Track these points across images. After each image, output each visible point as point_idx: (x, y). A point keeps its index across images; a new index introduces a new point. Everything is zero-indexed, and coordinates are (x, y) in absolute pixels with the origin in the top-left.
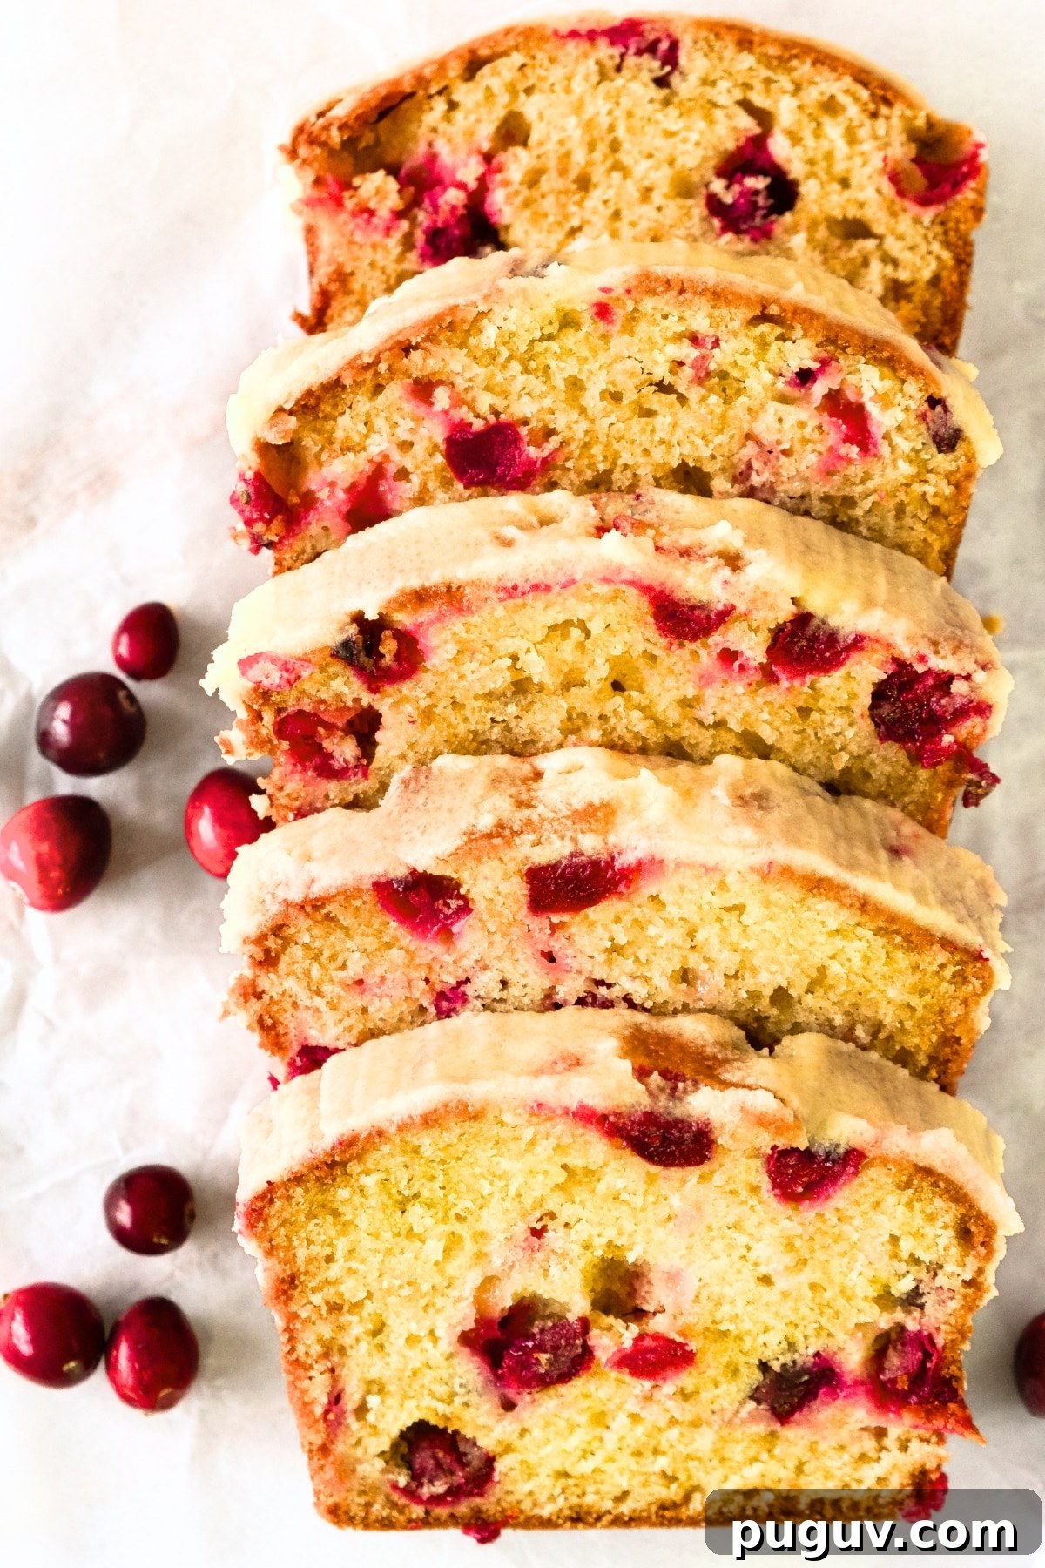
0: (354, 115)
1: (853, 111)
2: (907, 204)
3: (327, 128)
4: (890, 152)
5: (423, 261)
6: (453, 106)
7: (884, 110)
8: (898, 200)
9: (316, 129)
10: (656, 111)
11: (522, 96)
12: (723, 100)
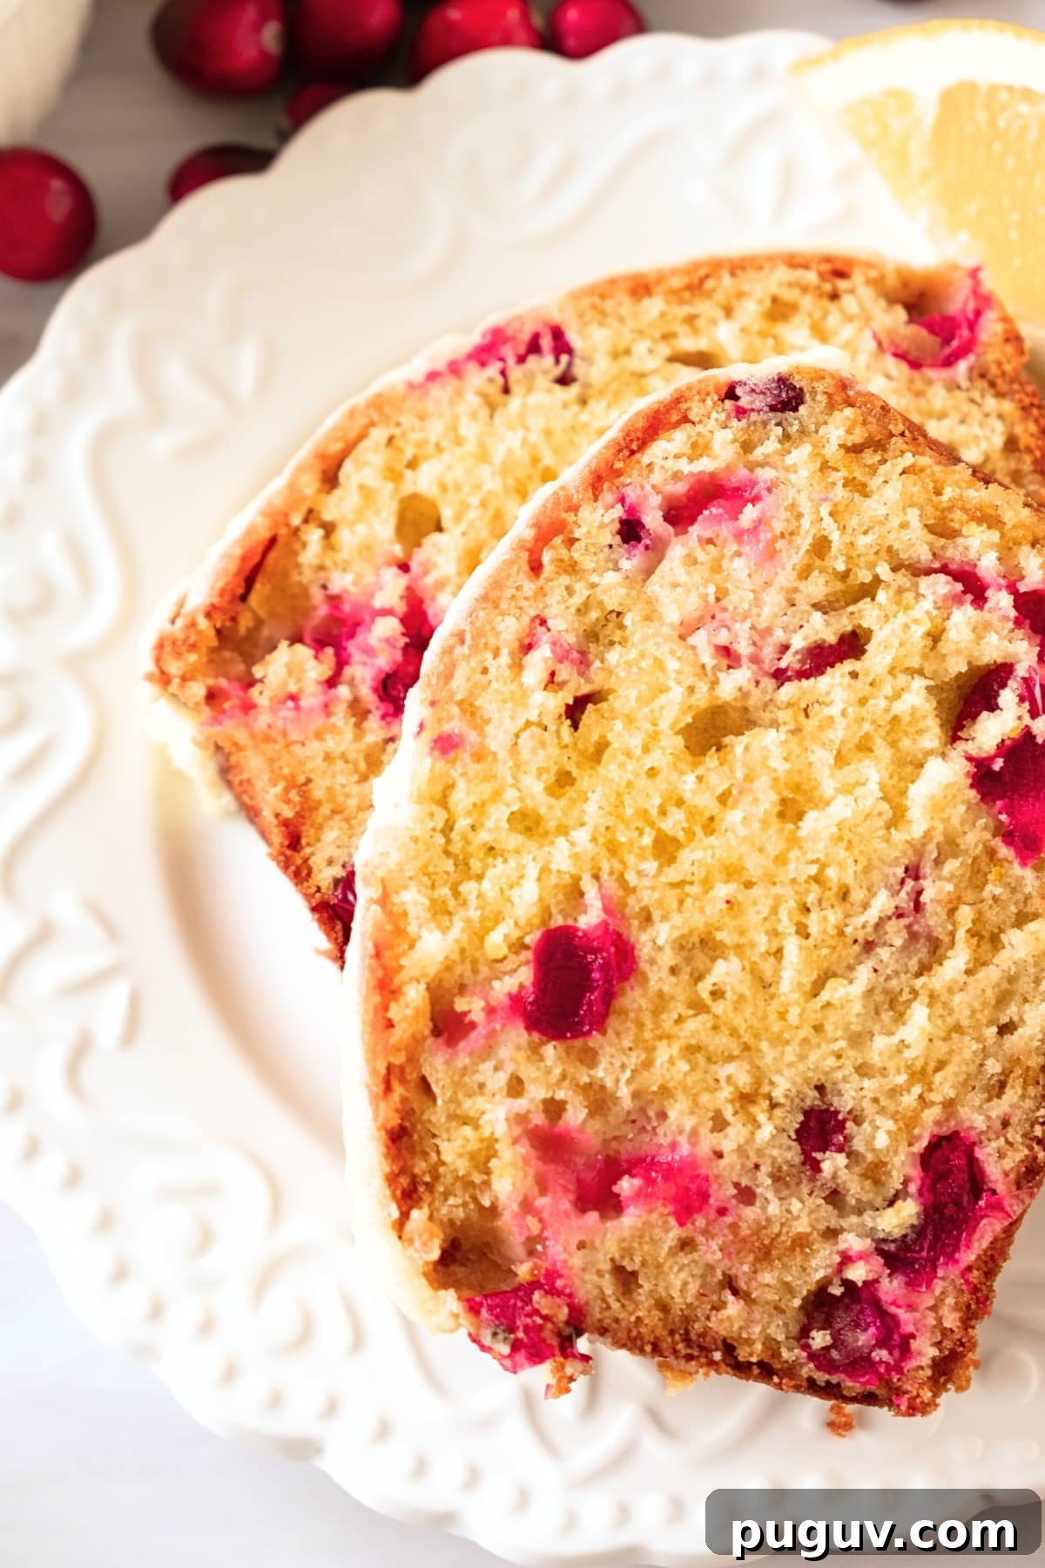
0: (217, 592)
1: (807, 303)
2: (930, 373)
3: (193, 624)
4: (876, 325)
5: (389, 724)
6: (329, 529)
7: (842, 285)
8: (916, 374)
9: (180, 636)
10: (576, 416)
11: (408, 473)
12: (651, 364)
